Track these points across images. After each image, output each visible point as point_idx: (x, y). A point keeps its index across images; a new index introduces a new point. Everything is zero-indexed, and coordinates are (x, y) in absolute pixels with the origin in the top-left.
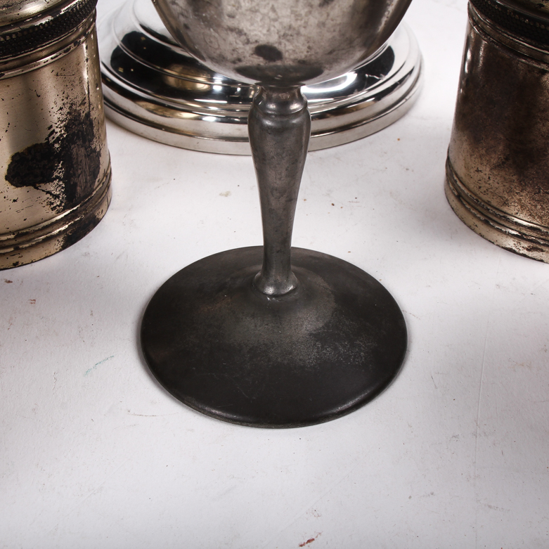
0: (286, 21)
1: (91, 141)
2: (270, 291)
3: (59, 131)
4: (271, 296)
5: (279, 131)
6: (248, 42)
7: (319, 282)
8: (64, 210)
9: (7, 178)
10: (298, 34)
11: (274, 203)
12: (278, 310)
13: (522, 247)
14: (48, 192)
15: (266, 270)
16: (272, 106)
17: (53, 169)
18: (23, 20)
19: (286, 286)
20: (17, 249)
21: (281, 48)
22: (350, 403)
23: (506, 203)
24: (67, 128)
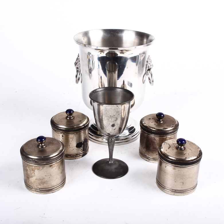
2: (110, 162)
3: (83, 141)
5: (111, 142)
6: (107, 133)
7: (117, 162)
8: (83, 152)
9: (76, 147)
10: (112, 132)
11: (111, 151)
12: (111, 165)
13: (147, 160)
14: (81, 149)
15: (109, 160)
16: (110, 139)
17: (82, 146)
18: (80, 127)
19: (112, 162)
20: (76, 157)
21: (110, 134)
23: (145, 153)
24: (84, 140)
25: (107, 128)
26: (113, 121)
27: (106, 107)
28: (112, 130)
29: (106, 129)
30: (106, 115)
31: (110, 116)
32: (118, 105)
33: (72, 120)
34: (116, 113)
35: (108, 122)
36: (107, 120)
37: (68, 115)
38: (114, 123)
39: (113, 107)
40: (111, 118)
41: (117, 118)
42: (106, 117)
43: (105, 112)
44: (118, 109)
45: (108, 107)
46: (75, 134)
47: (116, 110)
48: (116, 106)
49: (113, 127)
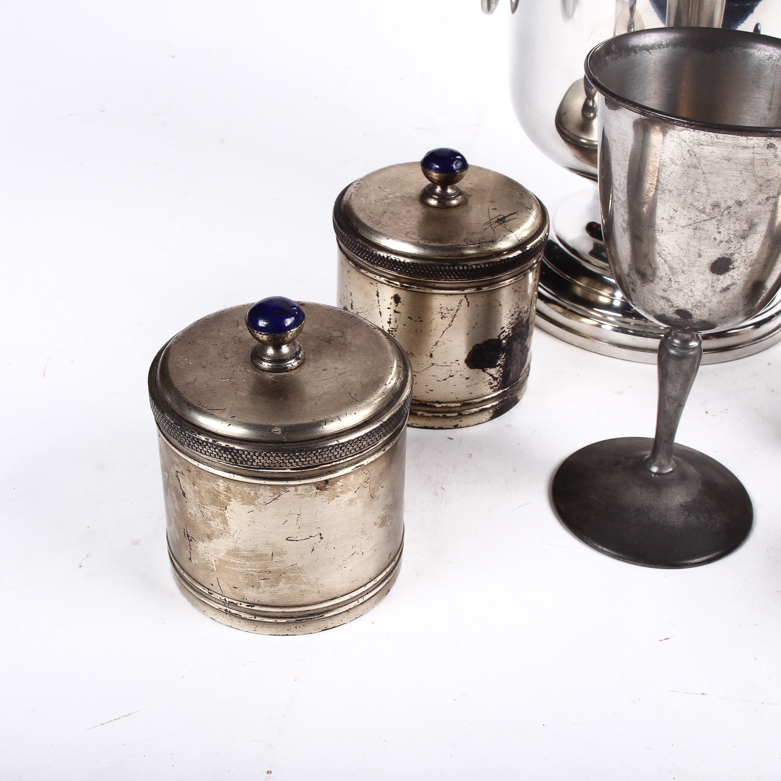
0: (698, 298)
1: (525, 339)
2: (655, 469)
3: (507, 331)
4: (655, 474)
5: (680, 358)
6: (672, 306)
7: (691, 470)
8: (498, 390)
9: (466, 361)
10: (705, 306)
11: (668, 407)
12: (658, 484)
14: (491, 375)
15: (654, 454)
16: (677, 341)
17: (498, 358)
18: (500, 253)
19: (668, 468)
20: (460, 415)
21: (692, 312)
22: (704, 558)
24: (513, 329)
25: (681, 278)
26: (724, 236)
27: (696, 149)
28: (710, 294)
29: (675, 286)
30: (690, 199)
31: (716, 205)
32: (773, 140)
33: (455, 212)
34: (754, 186)
35: (694, 243)
36: (689, 231)
37: (434, 184)
38: (729, 252)
39: (745, 147)
40: (714, 221)
41: (755, 221)
42: (685, 212)
43: (688, 177)
44: (773, 163)
45: (707, 147)
46: (465, 295)
47: (758, 168)
48: (762, 144)
49: (721, 277)
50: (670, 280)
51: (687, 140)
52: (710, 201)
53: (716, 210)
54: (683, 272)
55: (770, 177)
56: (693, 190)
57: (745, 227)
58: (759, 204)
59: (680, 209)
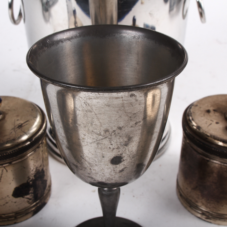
0: (108, 177)
1: (43, 177)
3: (32, 177)
5: (109, 195)
6: (95, 180)
9: (13, 195)
10: (112, 179)
13: (204, 217)
14: (28, 198)
17: (29, 190)
20: (16, 218)
21: (106, 182)
23: (197, 202)
25: (96, 168)
26: (114, 146)
27: (89, 101)
28: (113, 173)
29: (94, 172)
30: (91, 129)
31: (106, 131)
32: (133, 92)
34: (127, 118)
35: (99, 151)
36: (95, 145)
38: (119, 153)
39: (117, 98)
40: (107, 139)
41: (131, 136)
42: (90, 135)
43: (87, 117)
44: (136, 104)
45: (95, 100)
46: (4, 167)
47: (127, 108)
48: (127, 95)
49: (118, 166)
50: (90, 169)
51: (82, 97)
52: (102, 129)
53: (107, 133)
54: (96, 165)
55: (135, 112)
56: (92, 124)
57: (126, 140)
58: (132, 127)
59: (87, 134)
